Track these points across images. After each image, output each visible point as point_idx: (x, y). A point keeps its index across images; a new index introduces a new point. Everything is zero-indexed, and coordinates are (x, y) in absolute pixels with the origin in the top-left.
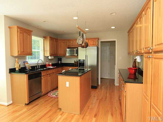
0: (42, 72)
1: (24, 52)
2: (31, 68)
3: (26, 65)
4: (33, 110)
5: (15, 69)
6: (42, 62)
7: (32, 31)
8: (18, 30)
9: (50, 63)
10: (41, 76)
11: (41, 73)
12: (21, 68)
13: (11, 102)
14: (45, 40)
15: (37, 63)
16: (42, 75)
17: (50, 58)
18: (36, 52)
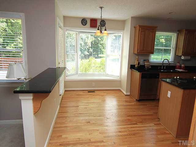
0: (160, 73)
1: (143, 50)
2: (150, 67)
3: (145, 63)
4: (142, 107)
5: (135, 65)
6: (168, 62)
7: (156, 27)
8: (139, 29)
9: (183, 66)
10: (158, 78)
11: (159, 75)
12: (140, 65)
13: (129, 94)
14: (179, 34)
15: (162, 62)
16: (160, 77)
17: (183, 58)
18: (162, 50)
